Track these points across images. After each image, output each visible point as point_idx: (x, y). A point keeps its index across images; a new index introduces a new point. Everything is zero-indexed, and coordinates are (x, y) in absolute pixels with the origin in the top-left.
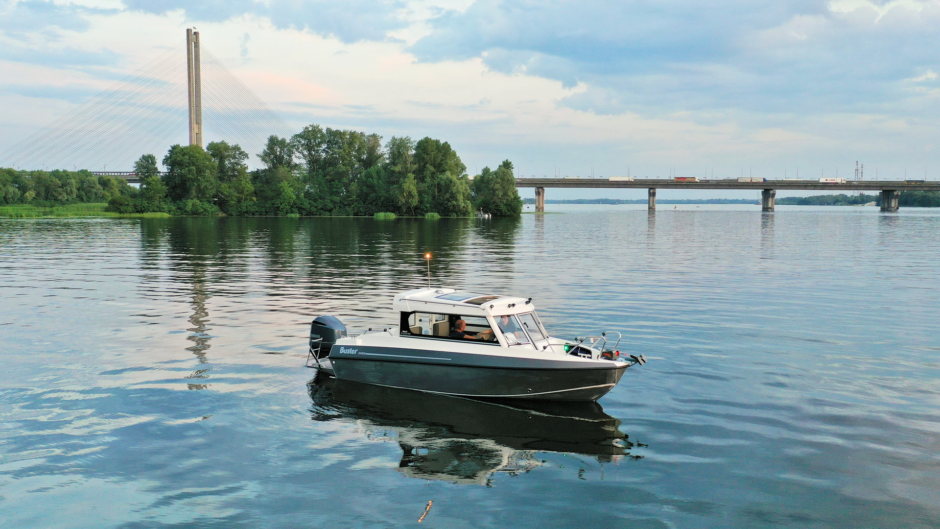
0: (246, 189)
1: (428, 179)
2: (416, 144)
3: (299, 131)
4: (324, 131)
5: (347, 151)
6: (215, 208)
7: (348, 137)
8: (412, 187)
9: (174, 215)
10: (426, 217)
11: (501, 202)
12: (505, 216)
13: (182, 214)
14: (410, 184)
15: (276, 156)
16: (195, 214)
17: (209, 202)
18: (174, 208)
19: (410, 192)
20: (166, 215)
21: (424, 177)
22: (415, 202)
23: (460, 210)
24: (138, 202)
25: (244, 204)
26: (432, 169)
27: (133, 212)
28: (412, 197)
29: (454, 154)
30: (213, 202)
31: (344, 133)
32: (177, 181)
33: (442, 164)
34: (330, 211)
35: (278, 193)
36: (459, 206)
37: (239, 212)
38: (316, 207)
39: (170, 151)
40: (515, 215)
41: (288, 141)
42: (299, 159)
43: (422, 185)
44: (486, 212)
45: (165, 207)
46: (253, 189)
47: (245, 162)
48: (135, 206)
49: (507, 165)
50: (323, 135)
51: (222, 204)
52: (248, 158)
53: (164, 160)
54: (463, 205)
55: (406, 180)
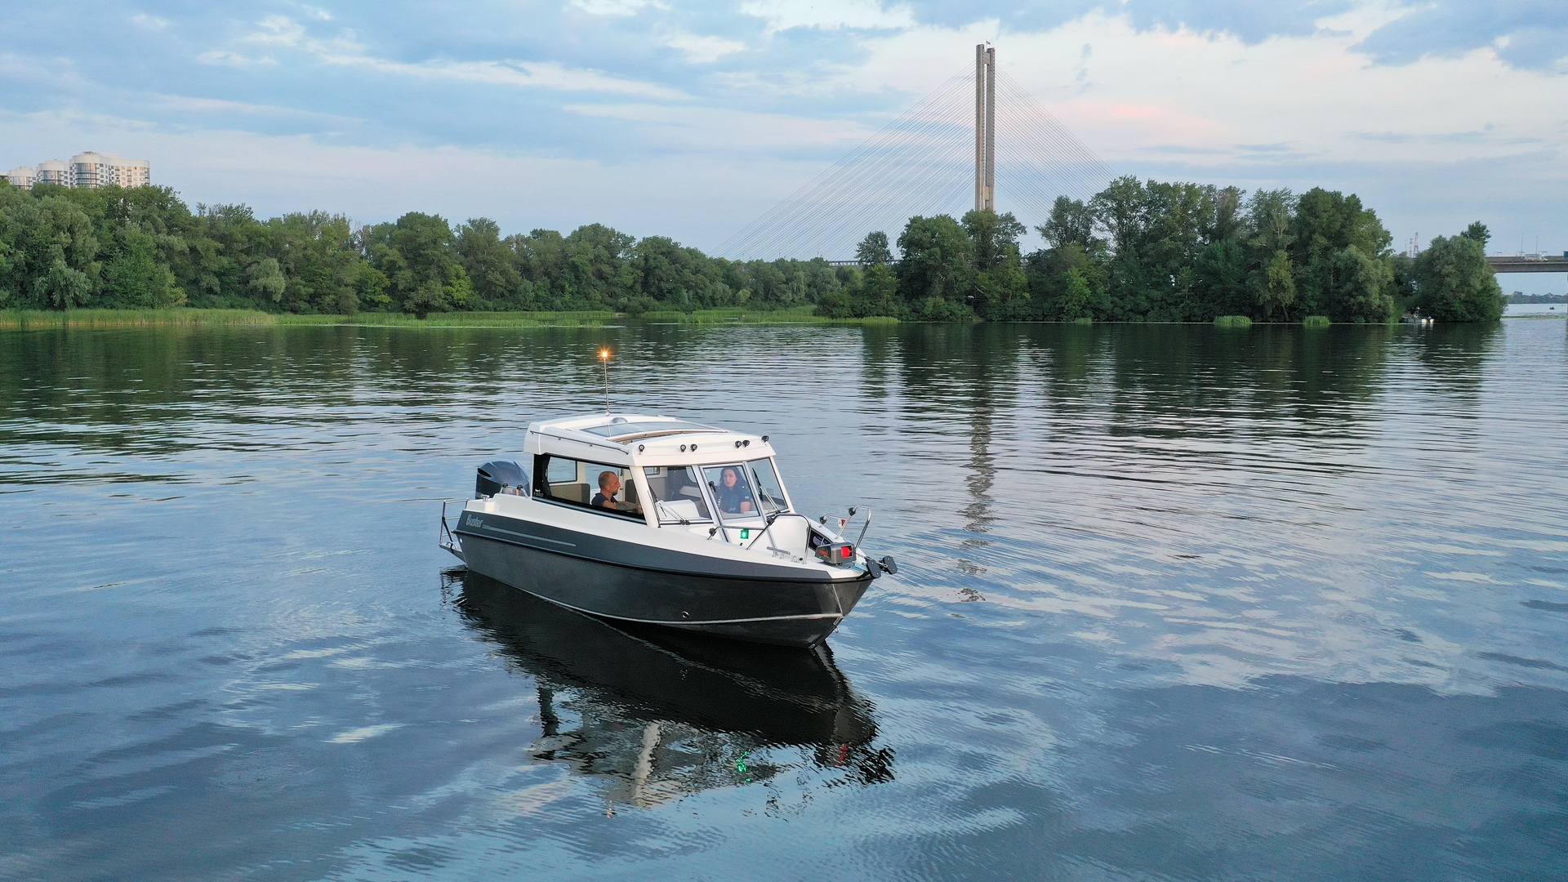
0: (1015, 280)
1: (1315, 261)
4: (1144, 186)
5: (1178, 217)
6: (969, 309)
7: (1184, 193)
8: (1283, 273)
9: (908, 320)
10: (1305, 323)
13: (918, 319)
14: (1281, 268)
15: (1066, 230)
16: (936, 319)
17: (959, 300)
18: (907, 310)
19: (1279, 283)
20: (894, 321)
21: (1308, 256)
22: (1288, 298)
23: (1372, 312)
24: (857, 302)
25: (1010, 303)
26: (1323, 241)
27: (850, 316)
28: (1284, 289)
29: (1370, 215)
30: (965, 301)
31: (1176, 188)
32: (913, 269)
33: (1344, 233)
34: (1145, 313)
36: (1369, 304)
37: (1002, 316)
38: (1122, 308)
39: (907, 226)
41: (1085, 205)
42: (1103, 232)
43: (1301, 269)
44: (1424, 315)
45: (894, 308)
46: (1024, 280)
47: (1019, 238)
48: (853, 307)
49: (1477, 233)
50: (1141, 193)
51: (978, 303)
53: (900, 239)
54: (1377, 302)
55: (1273, 261)
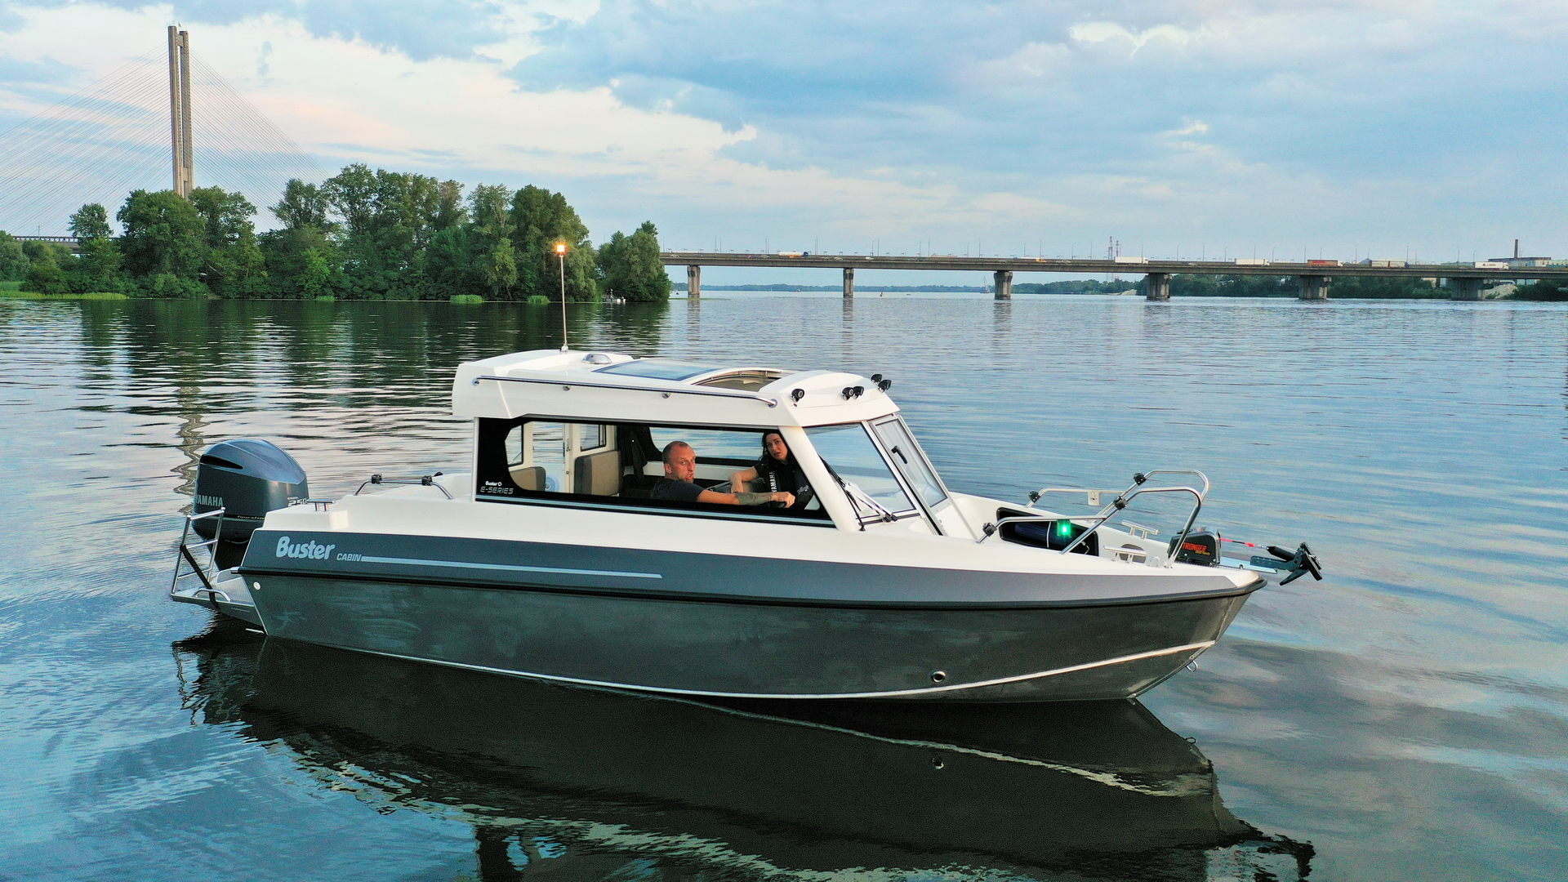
0: (251, 258)
1: (532, 247)
2: (513, 195)
3: (336, 173)
4: (374, 175)
5: (409, 204)
6: (202, 287)
7: (412, 183)
8: (507, 258)
9: (136, 296)
10: (529, 302)
11: (640, 281)
12: (646, 301)
13: (148, 296)
14: (505, 253)
15: (299, 211)
16: (168, 296)
17: (192, 277)
18: (135, 287)
19: (504, 266)
20: (121, 297)
21: (526, 244)
22: (512, 279)
23: (579, 292)
24: (75, 276)
25: (248, 281)
26: (537, 231)
27: (67, 292)
28: (508, 272)
29: (571, 211)
30: (198, 278)
31: (405, 178)
32: (141, 245)
33: (553, 225)
34: (383, 292)
35: (302, 265)
36: (578, 286)
37: (240, 293)
38: (361, 287)
39: (128, 199)
40: (660, 299)
41: (318, 188)
42: (335, 215)
43: (522, 255)
44: (618, 296)
45: (119, 284)
46: (262, 258)
47: (251, 218)
48: (70, 283)
49: (648, 228)
50: (372, 180)
51: (213, 281)
52: (256, 212)
53: (120, 213)
54: (584, 284)
55: (498, 247)
